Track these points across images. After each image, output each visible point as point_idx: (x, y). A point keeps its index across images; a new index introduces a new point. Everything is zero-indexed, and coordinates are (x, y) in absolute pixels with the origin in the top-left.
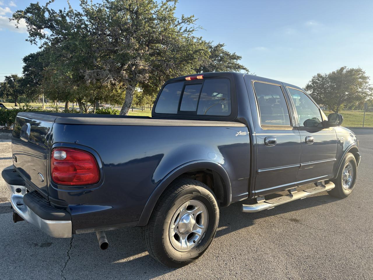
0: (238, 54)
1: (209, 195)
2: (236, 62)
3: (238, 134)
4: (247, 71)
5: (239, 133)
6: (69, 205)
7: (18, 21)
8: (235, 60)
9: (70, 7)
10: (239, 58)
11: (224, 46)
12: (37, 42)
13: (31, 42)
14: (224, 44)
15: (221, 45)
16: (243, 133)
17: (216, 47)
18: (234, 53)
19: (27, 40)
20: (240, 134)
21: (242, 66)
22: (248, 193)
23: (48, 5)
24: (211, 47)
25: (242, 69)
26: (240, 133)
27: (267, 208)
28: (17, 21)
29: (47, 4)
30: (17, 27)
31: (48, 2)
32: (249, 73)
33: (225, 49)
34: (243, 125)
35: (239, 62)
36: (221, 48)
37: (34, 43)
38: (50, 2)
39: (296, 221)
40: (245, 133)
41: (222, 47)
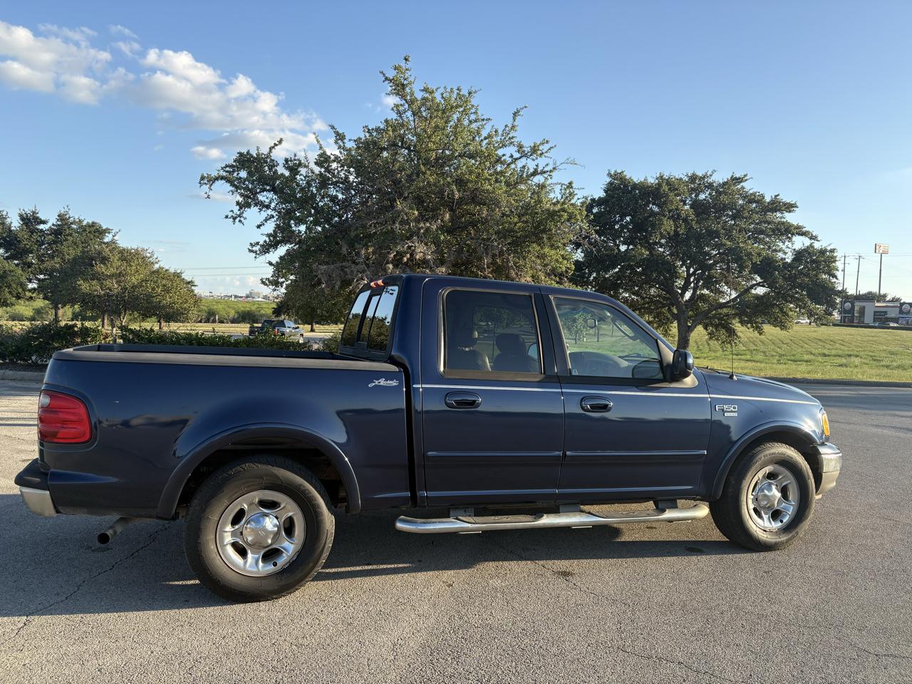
0: (785, 198)
1: (301, 485)
2: (781, 218)
3: (374, 384)
4: (813, 238)
5: (377, 382)
6: (52, 470)
7: (210, 186)
8: (778, 214)
9: (321, 148)
10: (790, 207)
11: (746, 180)
12: (245, 219)
13: (234, 219)
14: (745, 176)
15: (739, 178)
16: (389, 382)
17: (725, 184)
18: (776, 196)
19: (227, 217)
20: (382, 384)
21: (798, 227)
22: (409, 494)
23: (273, 150)
24: (710, 186)
25: (799, 234)
26: (382, 382)
27: (459, 530)
28: (208, 186)
29: (271, 149)
30: (208, 197)
31: (273, 145)
32: (817, 245)
33: (750, 187)
34: (393, 368)
35: (791, 218)
36: (739, 187)
37: (240, 221)
38: (276, 145)
39: (565, 574)
40: (394, 383)
41: (742, 184)
